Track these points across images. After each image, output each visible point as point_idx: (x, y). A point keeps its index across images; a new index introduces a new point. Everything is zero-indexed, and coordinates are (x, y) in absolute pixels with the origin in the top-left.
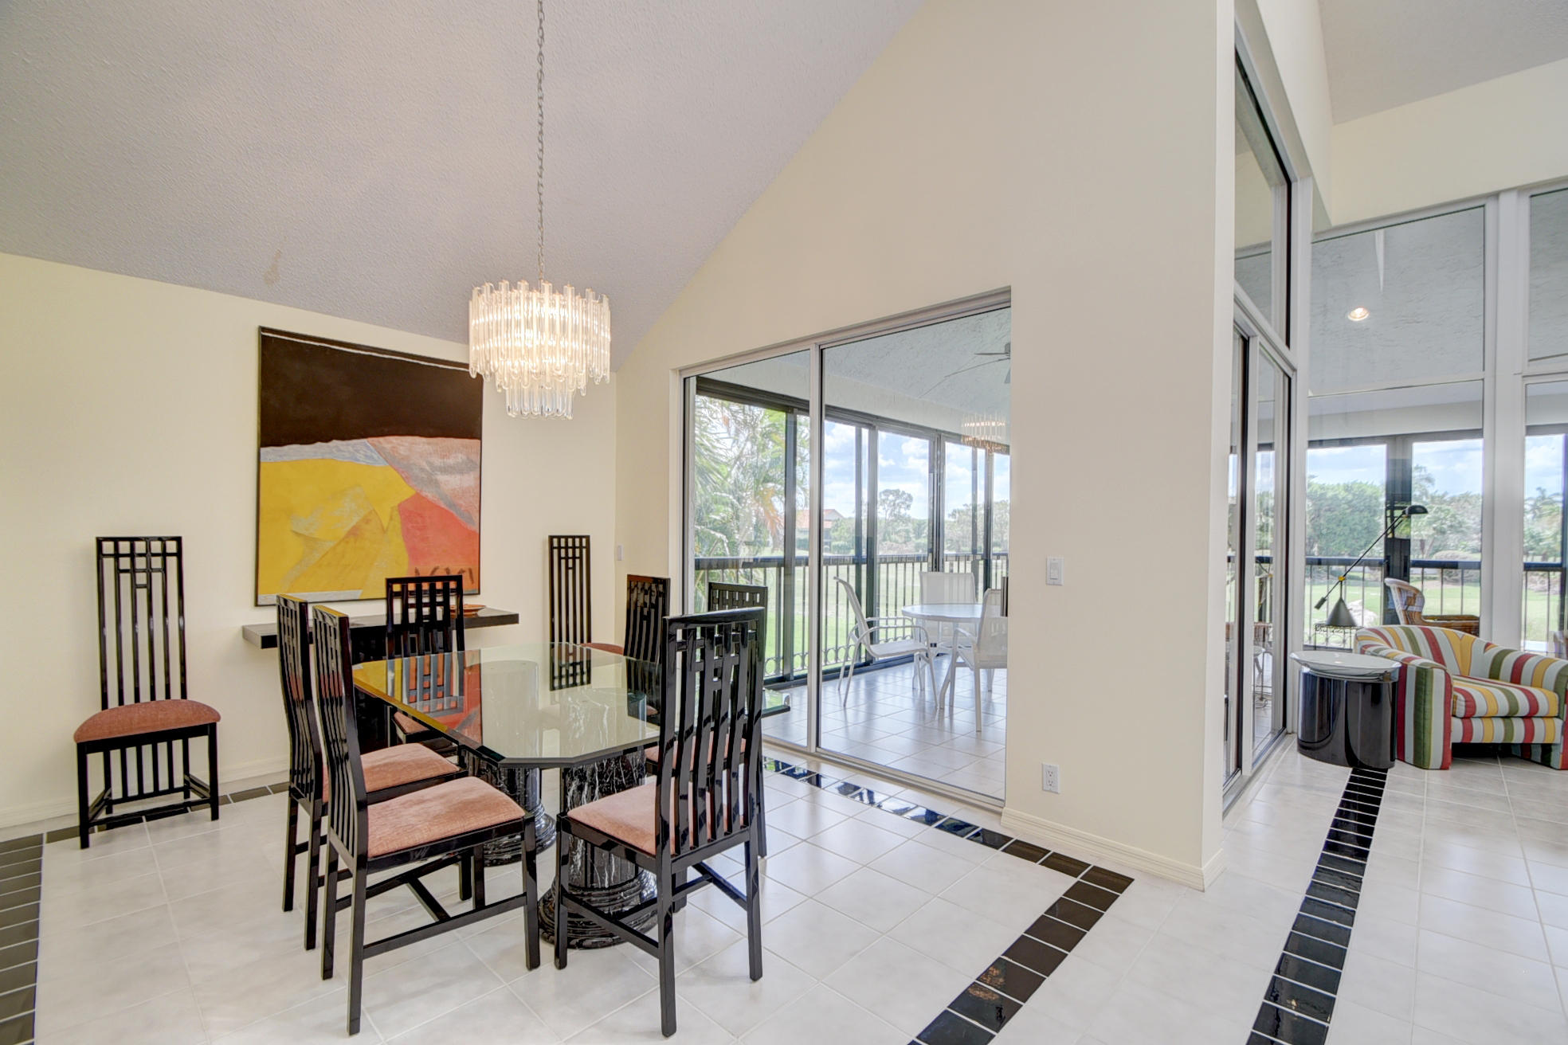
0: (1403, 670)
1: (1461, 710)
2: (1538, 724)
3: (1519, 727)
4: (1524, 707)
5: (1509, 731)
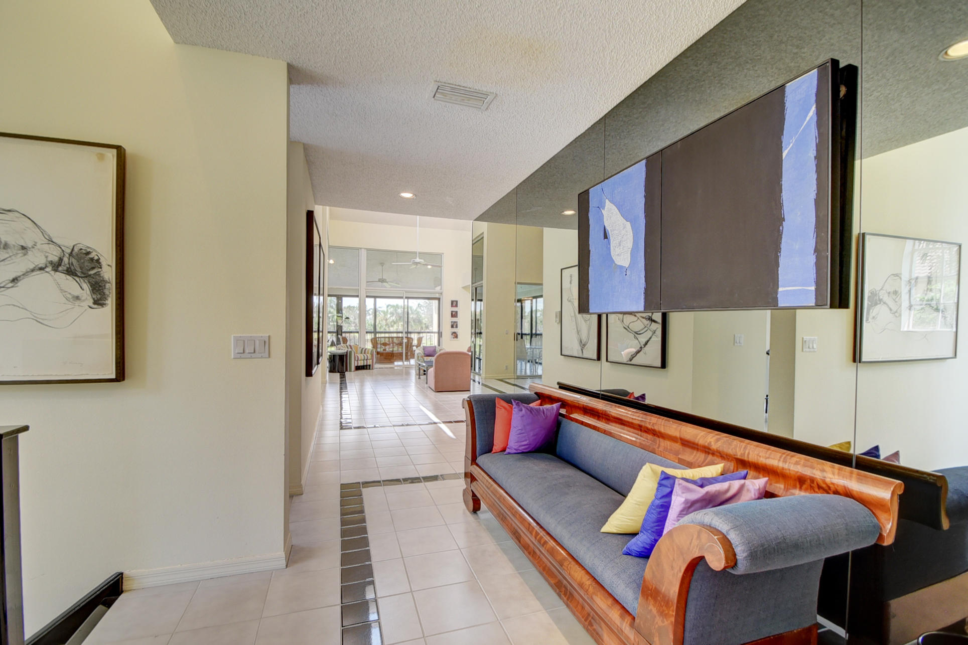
0: (347, 352)
1: (357, 359)
2: (368, 361)
3: (365, 361)
4: (366, 358)
5: (364, 363)
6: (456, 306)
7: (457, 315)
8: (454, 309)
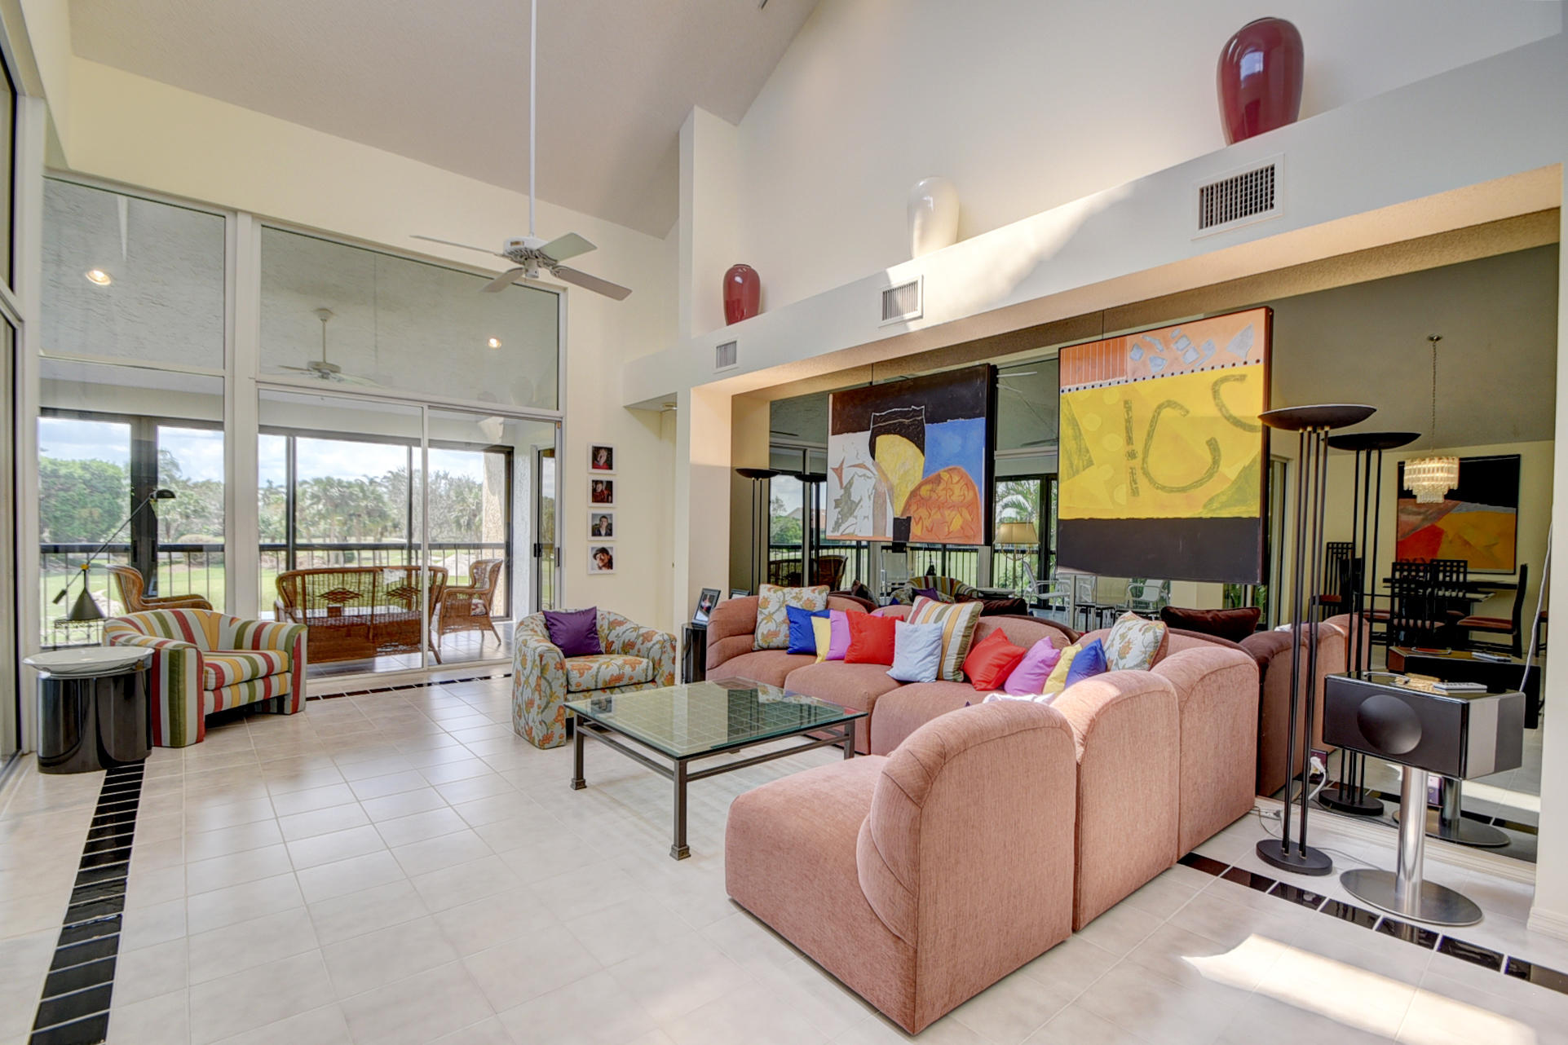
5: (252, 692)
6: (609, 465)
7: (610, 493)
8: (603, 475)
